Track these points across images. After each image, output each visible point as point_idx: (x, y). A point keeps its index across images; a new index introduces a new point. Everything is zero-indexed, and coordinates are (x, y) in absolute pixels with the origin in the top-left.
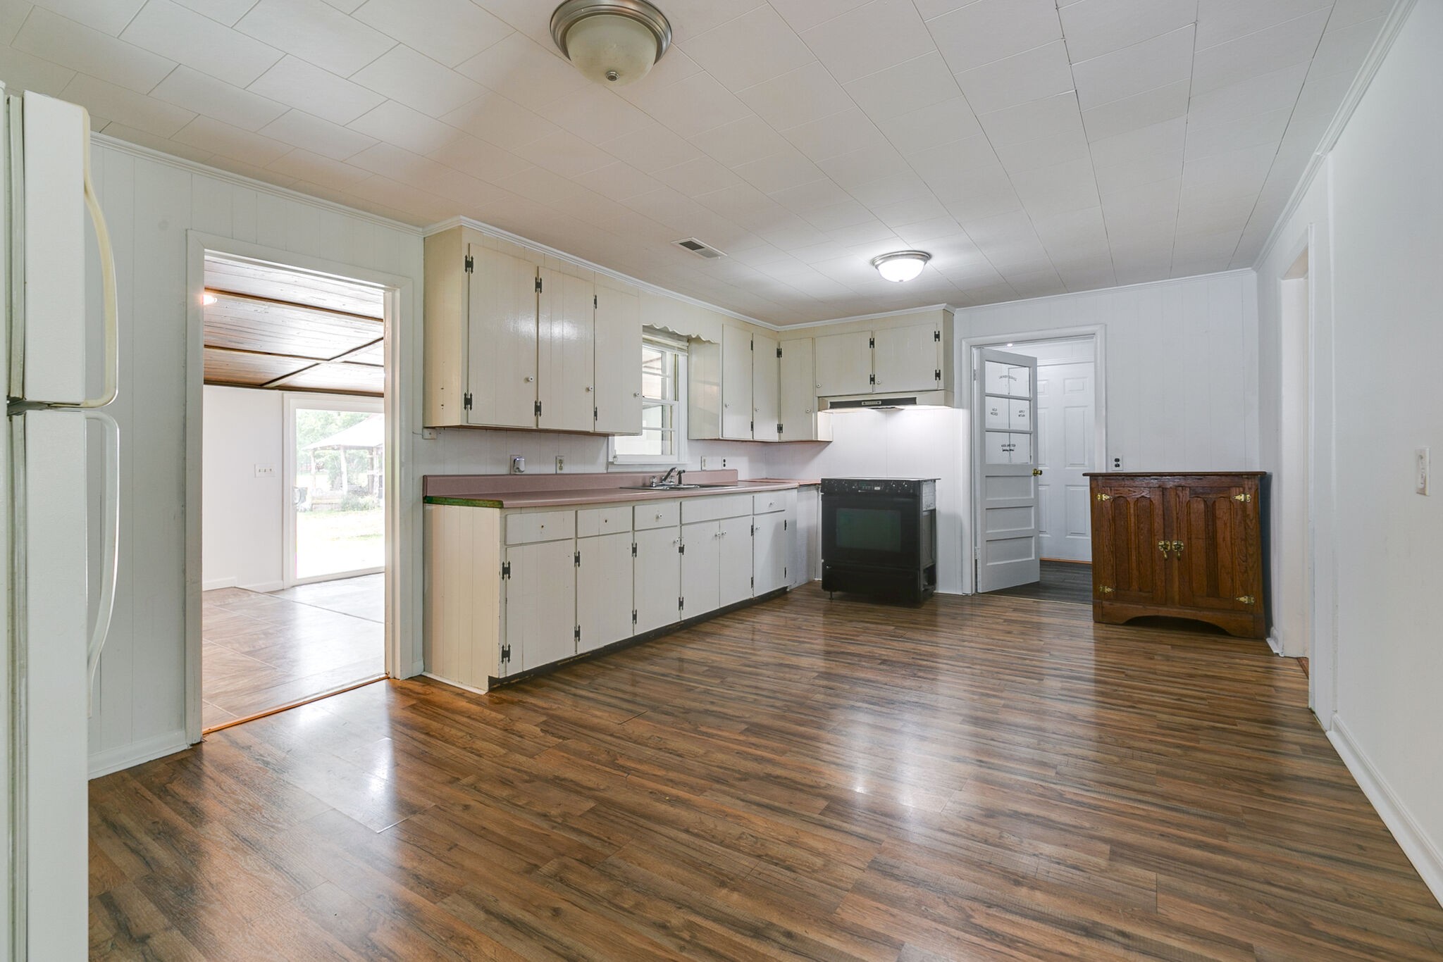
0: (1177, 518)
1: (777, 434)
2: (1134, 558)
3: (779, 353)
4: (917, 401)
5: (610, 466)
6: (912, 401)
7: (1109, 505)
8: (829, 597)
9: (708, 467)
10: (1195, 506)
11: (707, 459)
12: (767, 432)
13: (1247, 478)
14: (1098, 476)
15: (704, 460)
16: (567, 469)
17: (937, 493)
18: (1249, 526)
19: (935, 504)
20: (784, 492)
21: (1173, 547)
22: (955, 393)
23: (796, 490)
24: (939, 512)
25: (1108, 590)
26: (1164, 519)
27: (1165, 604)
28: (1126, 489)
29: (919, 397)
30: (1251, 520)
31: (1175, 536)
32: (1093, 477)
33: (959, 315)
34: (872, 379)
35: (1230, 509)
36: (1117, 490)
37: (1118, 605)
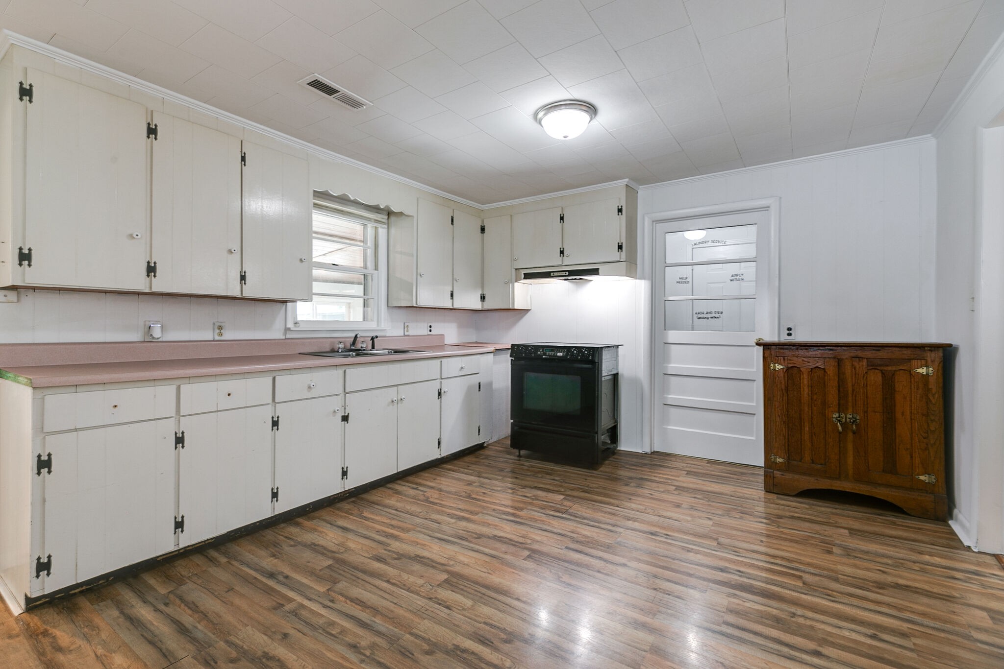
0: (853, 390)
1: (481, 303)
2: (807, 429)
3: (483, 230)
4: (600, 271)
5: (288, 332)
6: (595, 272)
7: (782, 375)
8: (518, 454)
9: (411, 332)
10: (872, 378)
11: (410, 325)
12: (470, 300)
13: (929, 350)
14: (771, 345)
15: (407, 327)
16: (228, 335)
17: (620, 358)
18: (931, 401)
19: (617, 369)
20: (478, 356)
21: (848, 420)
22: (638, 266)
23: (492, 354)
24: (622, 375)
25: (779, 460)
26: (839, 390)
27: (838, 478)
28: (800, 360)
29: (602, 268)
30: (934, 395)
31: (850, 410)
32: (767, 347)
33: (643, 193)
34: (562, 252)
35: (911, 382)
36: (790, 360)
37: (789, 476)
